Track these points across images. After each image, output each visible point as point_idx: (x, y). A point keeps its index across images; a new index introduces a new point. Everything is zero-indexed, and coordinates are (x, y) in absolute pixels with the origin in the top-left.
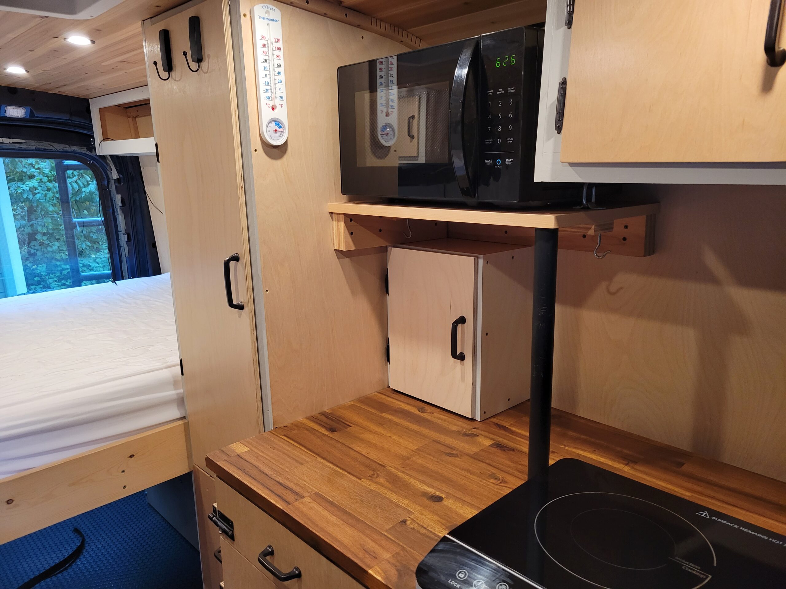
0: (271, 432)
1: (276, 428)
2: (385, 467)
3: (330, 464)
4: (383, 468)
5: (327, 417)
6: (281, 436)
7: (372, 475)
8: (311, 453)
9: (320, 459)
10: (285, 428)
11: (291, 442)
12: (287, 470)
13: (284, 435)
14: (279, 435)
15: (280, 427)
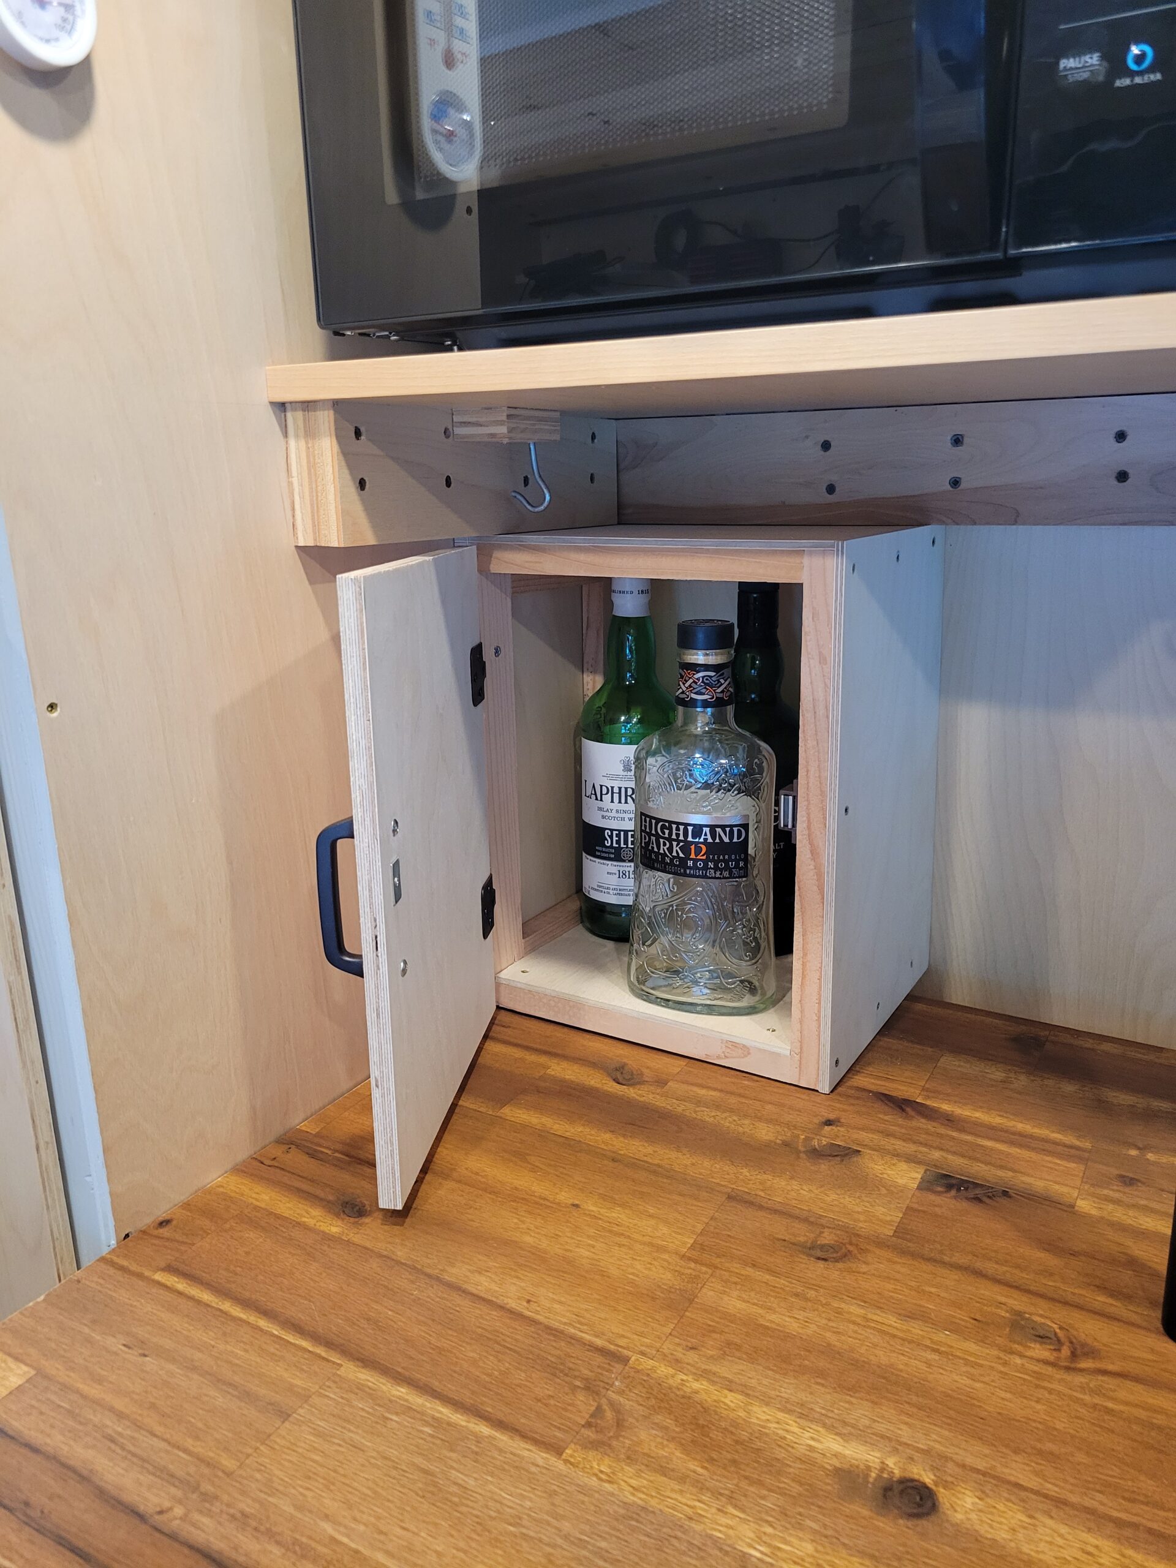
0: (112, 1263)
1: (127, 1236)
2: (625, 1360)
3: (401, 1391)
4: (618, 1367)
5: (313, 1155)
6: (158, 1276)
7: (592, 1416)
8: (305, 1344)
9: (351, 1371)
10: (164, 1232)
11: (206, 1296)
12: (229, 1463)
13: (170, 1269)
14: (147, 1273)
15: (144, 1232)
